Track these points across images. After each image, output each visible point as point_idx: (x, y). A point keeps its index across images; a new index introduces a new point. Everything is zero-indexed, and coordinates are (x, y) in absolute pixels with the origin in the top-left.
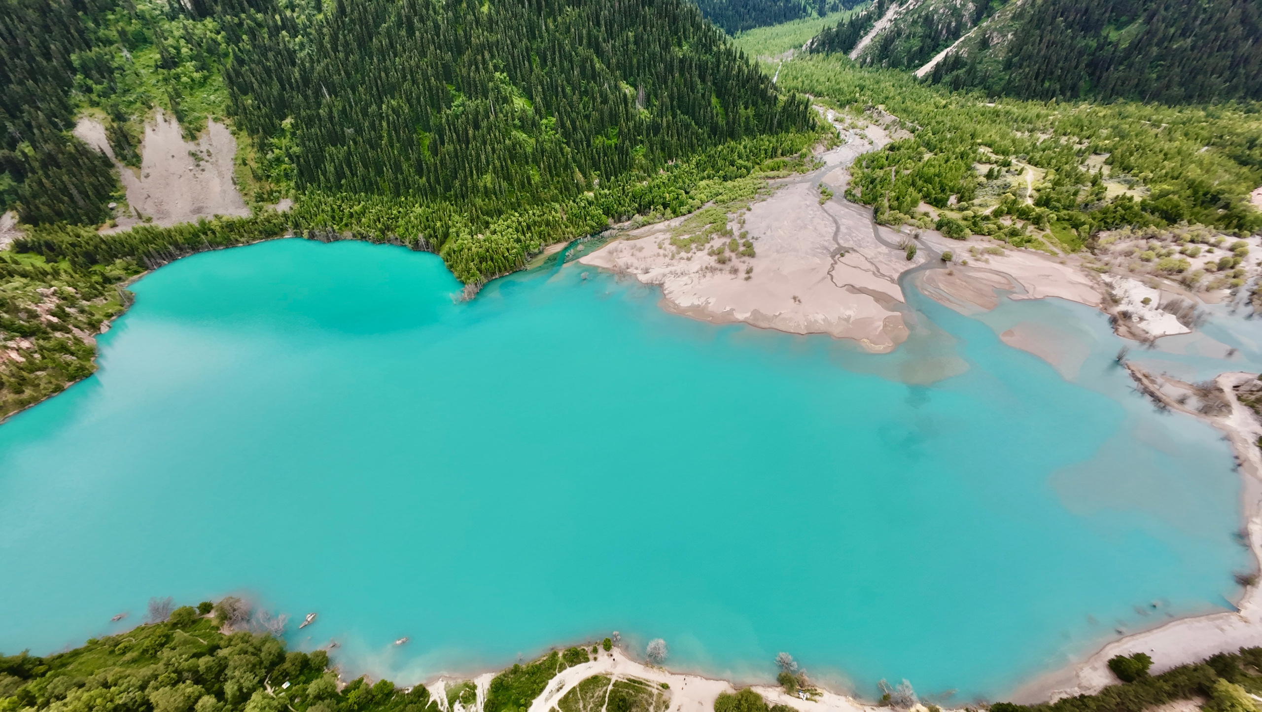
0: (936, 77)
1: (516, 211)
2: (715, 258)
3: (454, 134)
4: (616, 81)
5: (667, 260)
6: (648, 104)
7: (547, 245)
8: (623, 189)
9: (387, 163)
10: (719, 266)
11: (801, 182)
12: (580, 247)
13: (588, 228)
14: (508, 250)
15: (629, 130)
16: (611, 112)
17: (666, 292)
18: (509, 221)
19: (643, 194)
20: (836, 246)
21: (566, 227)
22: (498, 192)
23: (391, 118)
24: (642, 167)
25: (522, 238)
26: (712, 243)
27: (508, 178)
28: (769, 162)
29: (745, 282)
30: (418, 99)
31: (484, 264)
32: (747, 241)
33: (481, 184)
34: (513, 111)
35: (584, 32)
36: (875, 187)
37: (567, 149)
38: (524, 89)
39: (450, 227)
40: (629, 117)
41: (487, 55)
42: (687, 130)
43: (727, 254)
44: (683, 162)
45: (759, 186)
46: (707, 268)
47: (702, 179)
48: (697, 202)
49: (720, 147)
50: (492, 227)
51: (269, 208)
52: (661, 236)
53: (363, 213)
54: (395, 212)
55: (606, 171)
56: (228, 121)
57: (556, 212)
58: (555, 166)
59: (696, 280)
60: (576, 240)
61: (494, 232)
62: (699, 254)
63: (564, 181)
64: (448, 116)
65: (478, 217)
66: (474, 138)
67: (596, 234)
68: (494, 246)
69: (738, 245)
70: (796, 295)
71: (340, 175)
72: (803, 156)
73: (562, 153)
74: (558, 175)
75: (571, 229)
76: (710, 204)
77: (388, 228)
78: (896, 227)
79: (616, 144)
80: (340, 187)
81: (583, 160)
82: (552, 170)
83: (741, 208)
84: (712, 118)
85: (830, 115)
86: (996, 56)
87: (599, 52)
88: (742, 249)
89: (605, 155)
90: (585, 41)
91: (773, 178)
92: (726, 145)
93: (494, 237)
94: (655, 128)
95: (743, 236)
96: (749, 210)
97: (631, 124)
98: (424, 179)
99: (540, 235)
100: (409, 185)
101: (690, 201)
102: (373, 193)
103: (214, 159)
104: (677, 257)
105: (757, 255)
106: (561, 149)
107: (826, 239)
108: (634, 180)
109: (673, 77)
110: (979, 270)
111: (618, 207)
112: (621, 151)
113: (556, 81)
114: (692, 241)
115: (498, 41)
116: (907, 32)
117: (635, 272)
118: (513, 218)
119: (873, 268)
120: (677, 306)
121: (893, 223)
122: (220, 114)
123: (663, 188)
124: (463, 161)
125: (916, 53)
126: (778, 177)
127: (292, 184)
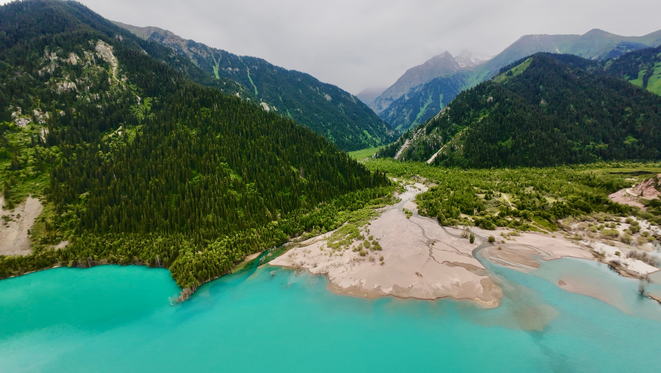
0: (436, 162)
1: (227, 235)
2: (358, 253)
3: (191, 194)
4: (288, 165)
5: (328, 257)
6: (305, 176)
7: (247, 255)
8: (295, 218)
9: (145, 213)
10: (362, 258)
11: (393, 209)
12: (270, 254)
13: (274, 242)
14: (219, 260)
15: (297, 187)
16: (286, 180)
17: (331, 279)
18: (222, 241)
19: (307, 220)
20: (427, 239)
21: (260, 243)
22: (216, 224)
23: (153, 188)
24: (305, 206)
25: (230, 251)
26: (353, 244)
27: (224, 216)
28: (372, 201)
29: (381, 266)
30: (173, 177)
31: (200, 271)
32: (374, 241)
33: (204, 220)
34: (230, 180)
35: (271, 145)
36: (433, 207)
37: (261, 198)
38: (237, 171)
39: (180, 249)
40: (296, 181)
41: (217, 155)
42: (328, 187)
43: (364, 250)
44: (328, 203)
45: (371, 212)
46: (354, 260)
47: (339, 211)
48: (339, 222)
49: (346, 195)
50: (209, 246)
51: (49, 248)
52: (321, 243)
53: (119, 245)
54: (143, 243)
55: (284, 209)
56: (43, 197)
57: (254, 234)
58: (254, 208)
59: (349, 269)
60: (267, 251)
61: (211, 249)
62: (347, 251)
63: (259, 216)
64: (189, 184)
65: (200, 240)
66: (204, 194)
67: (279, 245)
68: (209, 257)
69: (369, 244)
70: (418, 271)
71: (109, 222)
72: (389, 197)
73: (258, 201)
74: (255, 213)
75: (263, 244)
76: (346, 224)
77: (136, 254)
78: (454, 226)
79: (290, 195)
80: (107, 230)
81: (271, 204)
82: (252, 210)
83: (364, 224)
84: (340, 181)
85: (395, 180)
86: (459, 153)
87: (278, 153)
88: (372, 246)
89: (284, 200)
90: (271, 149)
91: (377, 208)
92: (349, 194)
93: (211, 252)
94: (311, 186)
95: (371, 238)
96: (370, 224)
97: (298, 185)
98: (168, 220)
99: (243, 249)
100: (157, 225)
101: (335, 222)
102: (131, 232)
103: (20, 220)
104: (334, 254)
105: (383, 248)
106: (258, 198)
107: (419, 236)
108: (301, 213)
109: (318, 164)
110: (514, 245)
111: (293, 228)
112: (292, 198)
113: (256, 166)
114: (341, 244)
115: (224, 149)
116: (417, 148)
117: (308, 267)
118: (225, 240)
119: (454, 250)
120: (340, 288)
121: (452, 224)
122: (39, 192)
123: (318, 217)
124: (196, 208)
125: (423, 155)
126: (380, 207)
127: (73, 231)
